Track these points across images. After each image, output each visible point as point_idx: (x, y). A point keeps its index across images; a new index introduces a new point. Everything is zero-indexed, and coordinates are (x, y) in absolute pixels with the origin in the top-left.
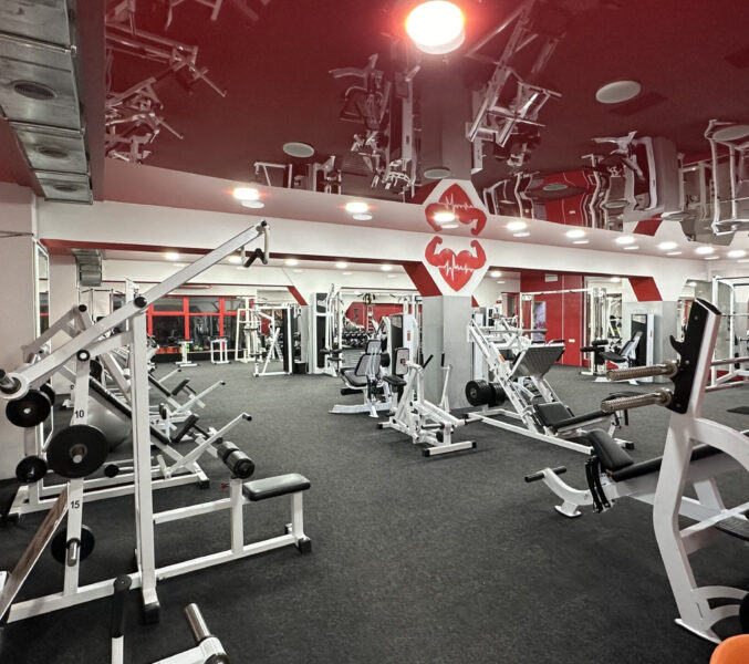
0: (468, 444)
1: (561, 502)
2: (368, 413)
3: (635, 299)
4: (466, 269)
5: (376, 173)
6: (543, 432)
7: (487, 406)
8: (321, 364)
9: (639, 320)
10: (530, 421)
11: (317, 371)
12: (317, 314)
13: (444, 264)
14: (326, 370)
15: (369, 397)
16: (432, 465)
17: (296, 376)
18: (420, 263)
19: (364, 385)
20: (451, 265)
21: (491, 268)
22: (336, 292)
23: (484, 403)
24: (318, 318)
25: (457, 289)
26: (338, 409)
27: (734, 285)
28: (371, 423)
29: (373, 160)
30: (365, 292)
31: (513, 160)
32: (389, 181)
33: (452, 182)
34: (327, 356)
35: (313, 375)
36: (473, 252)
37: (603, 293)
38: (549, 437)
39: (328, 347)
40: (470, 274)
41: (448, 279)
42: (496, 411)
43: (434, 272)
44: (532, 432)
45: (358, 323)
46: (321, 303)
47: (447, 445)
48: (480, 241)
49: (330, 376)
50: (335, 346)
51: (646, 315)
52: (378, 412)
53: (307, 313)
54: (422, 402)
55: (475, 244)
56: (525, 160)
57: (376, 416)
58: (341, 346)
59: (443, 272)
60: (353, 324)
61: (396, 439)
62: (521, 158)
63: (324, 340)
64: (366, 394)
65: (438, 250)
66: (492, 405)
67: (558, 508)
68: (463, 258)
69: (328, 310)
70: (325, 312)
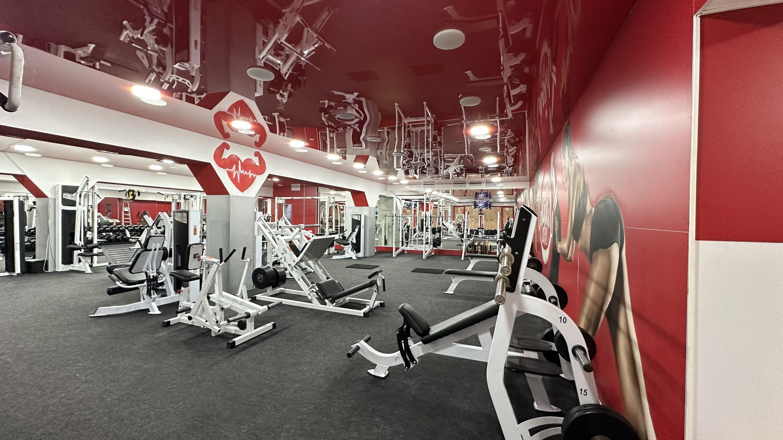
0: (269, 326)
1: (374, 366)
2: (148, 310)
3: (354, 205)
4: (250, 174)
5: (153, 71)
6: (325, 304)
7: (271, 288)
8: (68, 260)
9: (356, 218)
10: (313, 296)
11: (61, 268)
12: (61, 207)
13: (231, 168)
14: (76, 266)
15: (149, 294)
16: (243, 357)
17: (27, 277)
18: (209, 165)
19: (142, 282)
20: (237, 169)
21: (270, 176)
22: (90, 186)
23: (268, 286)
24: (64, 212)
25: (242, 191)
26: (103, 311)
27: (402, 199)
28: (153, 322)
29: (149, 57)
30: (128, 188)
31: (281, 95)
32: (168, 82)
33: (240, 97)
34: (76, 253)
35: (55, 273)
36: (256, 161)
37: (333, 200)
38: (330, 307)
39: (78, 241)
40: (253, 179)
41: (234, 181)
42: (278, 290)
43: (222, 174)
44: (316, 305)
45: (112, 217)
46: (68, 196)
47: (251, 332)
48: (262, 153)
49: (83, 272)
50: (89, 242)
51: (360, 215)
52: (160, 308)
53: (47, 206)
54: (221, 294)
55: (257, 154)
56: (289, 97)
57: (158, 312)
58: (96, 241)
59: (230, 174)
60: (105, 219)
61: (190, 336)
62: (286, 94)
63: (72, 235)
64: (144, 291)
65: (226, 154)
66: (275, 286)
67: (372, 372)
68: (247, 165)
69: (80, 204)
70: (75, 205)
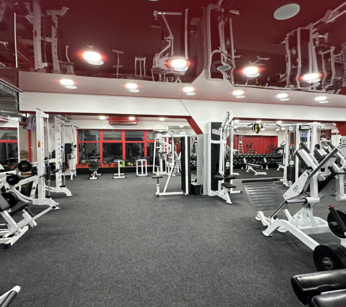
8: (214, 187)
11: (211, 193)
12: (211, 141)
14: (220, 193)
24: (213, 145)
34: (220, 182)
35: (207, 197)
46: (216, 132)
50: (227, 172)
53: (202, 141)
63: (218, 165)
69: (223, 138)
70: (219, 140)
